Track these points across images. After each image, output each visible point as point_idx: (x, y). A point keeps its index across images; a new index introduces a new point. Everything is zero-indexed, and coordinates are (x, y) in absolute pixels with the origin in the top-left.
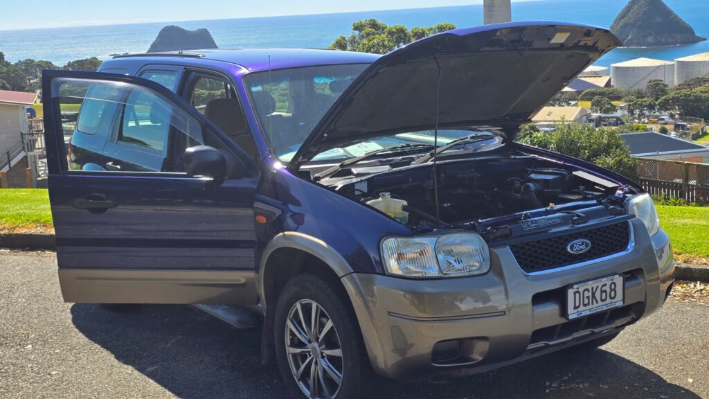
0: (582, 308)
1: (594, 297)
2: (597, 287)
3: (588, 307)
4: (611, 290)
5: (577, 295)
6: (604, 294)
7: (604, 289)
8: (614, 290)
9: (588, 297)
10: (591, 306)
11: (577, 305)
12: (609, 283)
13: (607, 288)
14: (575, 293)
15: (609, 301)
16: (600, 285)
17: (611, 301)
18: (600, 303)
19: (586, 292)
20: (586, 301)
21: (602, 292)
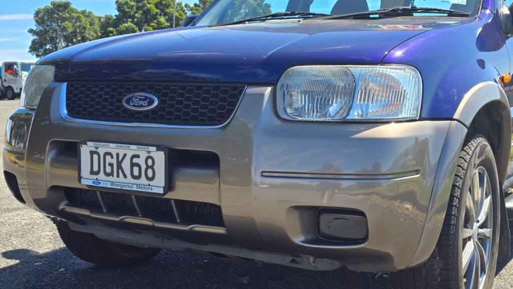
0: (101, 176)
1: (119, 167)
2: (125, 155)
3: (110, 178)
4: (148, 167)
5: (95, 157)
6: (136, 170)
7: (135, 160)
8: (152, 167)
9: (111, 165)
10: (114, 179)
11: (96, 169)
12: (143, 155)
13: (141, 161)
14: (92, 153)
15: (143, 180)
16: (130, 154)
17: (147, 182)
18: (130, 179)
19: (108, 158)
20: (108, 169)
21: (133, 165)
